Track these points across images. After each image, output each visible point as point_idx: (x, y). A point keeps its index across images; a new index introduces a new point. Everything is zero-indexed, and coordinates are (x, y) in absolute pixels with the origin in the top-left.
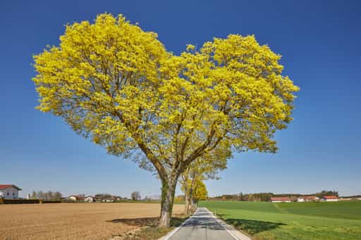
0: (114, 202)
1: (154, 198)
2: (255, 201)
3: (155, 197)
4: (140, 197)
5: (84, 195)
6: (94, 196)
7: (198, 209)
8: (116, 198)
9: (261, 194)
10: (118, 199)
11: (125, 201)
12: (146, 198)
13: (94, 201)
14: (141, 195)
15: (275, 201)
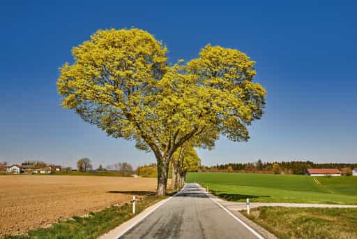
0: (52, 174)
1: (114, 169)
2: (283, 173)
3: (116, 166)
4: (91, 167)
5: (5, 164)
6: (20, 164)
7: (186, 184)
8: (54, 167)
9: (293, 163)
10: (58, 170)
11: (68, 172)
12: (100, 169)
13: (22, 172)
14: (92, 163)
15: (315, 175)
